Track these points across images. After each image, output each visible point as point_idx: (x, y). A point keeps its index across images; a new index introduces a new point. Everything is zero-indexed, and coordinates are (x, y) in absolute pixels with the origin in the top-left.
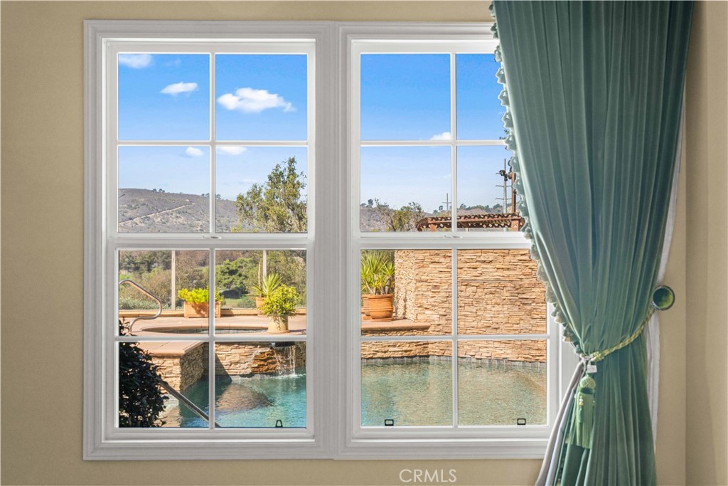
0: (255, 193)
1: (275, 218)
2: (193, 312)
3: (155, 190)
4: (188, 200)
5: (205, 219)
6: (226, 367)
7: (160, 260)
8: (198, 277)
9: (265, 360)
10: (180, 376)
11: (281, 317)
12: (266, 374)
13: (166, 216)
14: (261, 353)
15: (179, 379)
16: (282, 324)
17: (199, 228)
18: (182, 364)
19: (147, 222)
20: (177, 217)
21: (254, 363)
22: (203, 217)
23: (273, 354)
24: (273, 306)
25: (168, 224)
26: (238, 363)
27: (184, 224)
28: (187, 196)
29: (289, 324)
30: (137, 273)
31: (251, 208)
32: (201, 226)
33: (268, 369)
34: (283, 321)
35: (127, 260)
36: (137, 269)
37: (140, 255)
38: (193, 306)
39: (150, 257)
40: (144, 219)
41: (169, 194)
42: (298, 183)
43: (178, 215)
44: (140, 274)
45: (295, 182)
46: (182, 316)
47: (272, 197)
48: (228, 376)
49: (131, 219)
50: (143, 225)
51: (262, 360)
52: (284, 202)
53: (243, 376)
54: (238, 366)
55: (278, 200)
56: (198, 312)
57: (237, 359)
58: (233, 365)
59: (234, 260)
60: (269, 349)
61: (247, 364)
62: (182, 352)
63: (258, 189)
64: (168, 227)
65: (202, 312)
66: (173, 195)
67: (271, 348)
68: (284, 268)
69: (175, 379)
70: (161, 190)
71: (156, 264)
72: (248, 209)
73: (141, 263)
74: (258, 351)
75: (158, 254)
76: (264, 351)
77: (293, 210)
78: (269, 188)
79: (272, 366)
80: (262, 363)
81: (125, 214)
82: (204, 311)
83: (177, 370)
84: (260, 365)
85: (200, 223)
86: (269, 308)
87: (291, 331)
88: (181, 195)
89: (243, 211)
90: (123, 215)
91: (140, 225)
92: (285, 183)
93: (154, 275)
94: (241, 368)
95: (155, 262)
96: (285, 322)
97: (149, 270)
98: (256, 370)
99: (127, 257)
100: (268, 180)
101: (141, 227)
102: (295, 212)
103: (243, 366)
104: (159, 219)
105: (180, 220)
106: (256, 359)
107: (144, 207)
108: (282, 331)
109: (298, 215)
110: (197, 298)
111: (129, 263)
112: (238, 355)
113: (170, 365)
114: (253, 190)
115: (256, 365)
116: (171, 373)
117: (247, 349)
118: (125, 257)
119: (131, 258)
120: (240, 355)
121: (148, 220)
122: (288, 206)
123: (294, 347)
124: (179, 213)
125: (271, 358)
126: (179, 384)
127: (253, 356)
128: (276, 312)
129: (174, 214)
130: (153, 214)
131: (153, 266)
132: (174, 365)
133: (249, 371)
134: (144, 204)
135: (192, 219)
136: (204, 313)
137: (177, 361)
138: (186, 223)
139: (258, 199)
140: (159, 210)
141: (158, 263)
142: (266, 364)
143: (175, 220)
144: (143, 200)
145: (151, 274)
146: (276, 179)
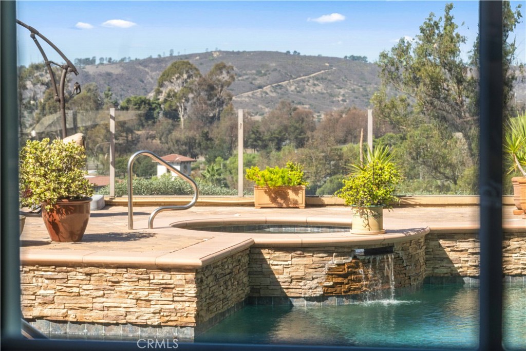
0: (402, 50)
1: (427, 81)
2: (266, 200)
3: (288, 52)
4: (327, 64)
5: (348, 86)
6: (284, 286)
7: (292, 136)
8: (337, 157)
9: (345, 276)
10: (196, 299)
11: (371, 208)
12: (347, 297)
13: (301, 84)
14: (338, 265)
15: (194, 305)
16: (372, 220)
17: (341, 98)
18: (199, 282)
19: (279, 91)
20: (315, 85)
21: (327, 280)
22: (346, 85)
23: (357, 267)
24: (358, 192)
25: (304, 93)
26: (302, 279)
27: (323, 94)
28: (327, 59)
29: (384, 219)
30: (264, 152)
31: (397, 69)
32: (344, 95)
33: (349, 290)
34: (374, 216)
35: (253, 136)
36: (265, 147)
37: (268, 131)
38: (266, 192)
39: (280, 132)
40: (275, 88)
41: (305, 57)
42: (458, 36)
43: (316, 82)
44: (268, 153)
45: (454, 34)
46: (252, 205)
47: (424, 53)
48: (287, 298)
49: (260, 87)
50: (274, 95)
51: (339, 276)
52: (438, 60)
53: (309, 299)
54: (302, 284)
55: (431, 58)
56: (274, 200)
57: (300, 273)
58: (294, 282)
59: (381, 136)
60: (350, 259)
61: (316, 281)
62: (199, 262)
63: (406, 44)
64: (304, 97)
65: (279, 200)
66: (310, 58)
67: (355, 257)
68: (437, 145)
69: (187, 304)
70: (295, 52)
71: (288, 142)
72: (393, 69)
73: (270, 140)
74: (334, 261)
75: (289, 129)
76: (344, 261)
77: (450, 71)
78: (421, 42)
79: (357, 285)
80: (340, 280)
81: (254, 82)
82: (282, 198)
83: (191, 290)
84: (336, 284)
85: (342, 91)
86: (352, 196)
87: (387, 232)
88: (320, 58)
89: (386, 72)
90: (251, 83)
91: (271, 94)
92: (440, 36)
93: (285, 155)
94: (306, 287)
95: (286, 139)
96: (379, 217)
97: (279, 149)
98: (330, 290)
99: (254, 133)
100: (419, 33)
101: (272, 97)
102: (453, 73)
103: (310, 284)
104: (293, 88)
105: (319, 88)
106: (331, 274)
107: (275, 74)
108: (372, 231)
109: (456, 77)
110: (271, 180)
111: (255, 140)
112: (302, 267)
113: (181, 283)
114: (400, 45)
115: (331, 284)
116: (182, 295)
117: (317, 258)
118: (251, 133)
119: (258, 135)
120: (305, 266)
121: (281, 89)
122: (444, 65)
123: (391, 257)
124: (317, 79)
125: (355, 273)
126: (193, 313)
127: (326, 269)
128: (363, 203)
129: (311, 81)
130: (287, 82)
131: (284, 143)
132: (187, 282)
133: (319, 292)
134: (275, 70)
135: (332, 88)
136: (282, 202)
137: (191, 276)
138: (325, 92)
139: (405, 57)
140: (293, 76)
141: (290, 139)
142: (346, 281)
143: (312, 89)
144: (274, 64)
145: (281, 153)
146: (428, 32)
